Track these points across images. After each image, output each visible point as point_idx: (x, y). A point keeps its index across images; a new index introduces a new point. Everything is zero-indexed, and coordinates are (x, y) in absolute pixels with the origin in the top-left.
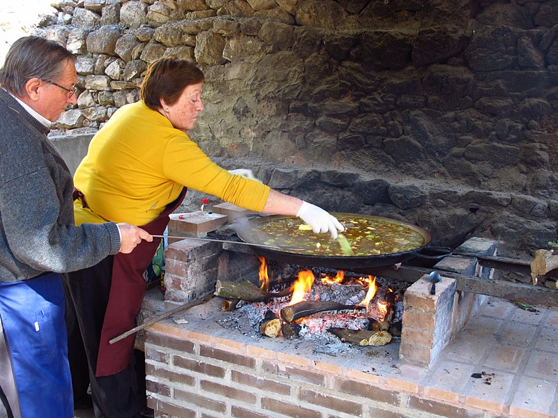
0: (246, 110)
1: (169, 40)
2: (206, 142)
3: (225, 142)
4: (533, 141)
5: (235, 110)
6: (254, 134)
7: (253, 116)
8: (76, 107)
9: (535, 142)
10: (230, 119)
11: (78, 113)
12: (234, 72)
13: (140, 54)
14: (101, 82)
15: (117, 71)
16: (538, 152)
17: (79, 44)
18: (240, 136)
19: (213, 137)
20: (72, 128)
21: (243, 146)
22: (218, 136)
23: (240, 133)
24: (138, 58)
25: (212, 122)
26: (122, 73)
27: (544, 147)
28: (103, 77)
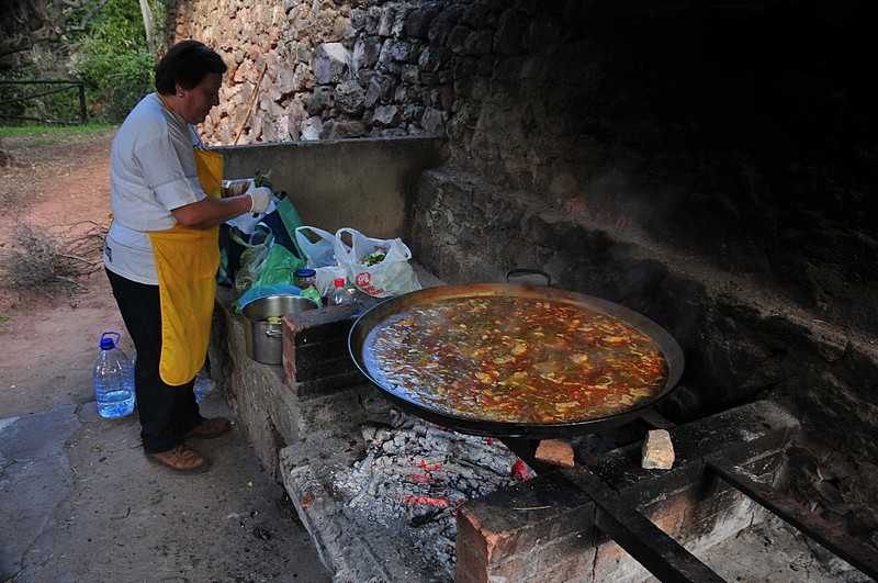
0: (534, 124)
1: (473, 21)
2: (493, 162)
3: (510, 166)
5: (523, 122)
6: (537, 160)
7: (540, 133)
8: (394, 103)
10: (517, 134)
11: (394, 110)
12: (526, 69)
13: (446, 38)
14: (413, 73)
15: (427, 59)
17: (401, 25)
18: (526, 160)
19: (499, 155)
20: (388, 126)
21: (527, 174)
22: (503, 156)
23: (525, 156)
24: (444, 45)
25: (499, 137)
26: (430, 61)
28: (416, 67)
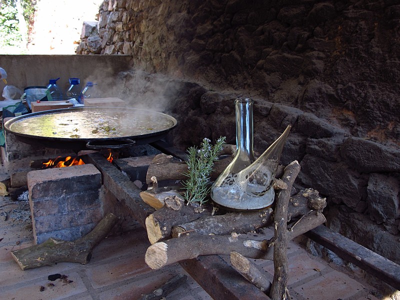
0: (163, 37)
3: (155, 62)
4: (313, 50)
5: (159, 38)
6: (164, 55)
7: (165, 41)
8: (113, 43)
9: (315, 50)
10: (157, 45)
11: (113, 47)
12: (160, 10)
13: (132, 5)
14: (120, 26)
15: (125, 17)
16: (314, 61)
22: (152, 58)
23: (160, 55)
24: (131, 8)
25: (151, 48)
27: (322, 55)
28: (121, 23)
